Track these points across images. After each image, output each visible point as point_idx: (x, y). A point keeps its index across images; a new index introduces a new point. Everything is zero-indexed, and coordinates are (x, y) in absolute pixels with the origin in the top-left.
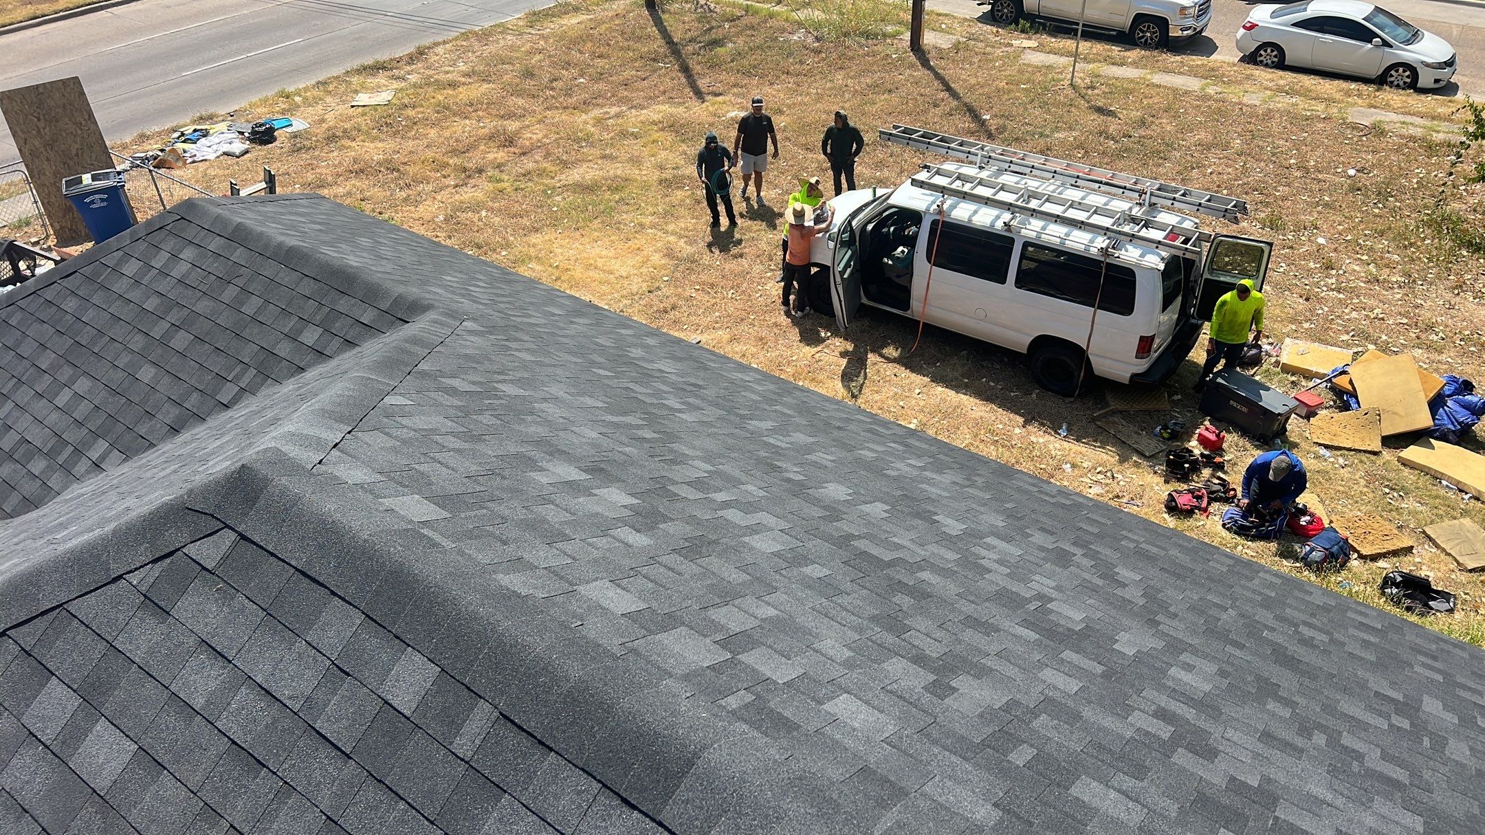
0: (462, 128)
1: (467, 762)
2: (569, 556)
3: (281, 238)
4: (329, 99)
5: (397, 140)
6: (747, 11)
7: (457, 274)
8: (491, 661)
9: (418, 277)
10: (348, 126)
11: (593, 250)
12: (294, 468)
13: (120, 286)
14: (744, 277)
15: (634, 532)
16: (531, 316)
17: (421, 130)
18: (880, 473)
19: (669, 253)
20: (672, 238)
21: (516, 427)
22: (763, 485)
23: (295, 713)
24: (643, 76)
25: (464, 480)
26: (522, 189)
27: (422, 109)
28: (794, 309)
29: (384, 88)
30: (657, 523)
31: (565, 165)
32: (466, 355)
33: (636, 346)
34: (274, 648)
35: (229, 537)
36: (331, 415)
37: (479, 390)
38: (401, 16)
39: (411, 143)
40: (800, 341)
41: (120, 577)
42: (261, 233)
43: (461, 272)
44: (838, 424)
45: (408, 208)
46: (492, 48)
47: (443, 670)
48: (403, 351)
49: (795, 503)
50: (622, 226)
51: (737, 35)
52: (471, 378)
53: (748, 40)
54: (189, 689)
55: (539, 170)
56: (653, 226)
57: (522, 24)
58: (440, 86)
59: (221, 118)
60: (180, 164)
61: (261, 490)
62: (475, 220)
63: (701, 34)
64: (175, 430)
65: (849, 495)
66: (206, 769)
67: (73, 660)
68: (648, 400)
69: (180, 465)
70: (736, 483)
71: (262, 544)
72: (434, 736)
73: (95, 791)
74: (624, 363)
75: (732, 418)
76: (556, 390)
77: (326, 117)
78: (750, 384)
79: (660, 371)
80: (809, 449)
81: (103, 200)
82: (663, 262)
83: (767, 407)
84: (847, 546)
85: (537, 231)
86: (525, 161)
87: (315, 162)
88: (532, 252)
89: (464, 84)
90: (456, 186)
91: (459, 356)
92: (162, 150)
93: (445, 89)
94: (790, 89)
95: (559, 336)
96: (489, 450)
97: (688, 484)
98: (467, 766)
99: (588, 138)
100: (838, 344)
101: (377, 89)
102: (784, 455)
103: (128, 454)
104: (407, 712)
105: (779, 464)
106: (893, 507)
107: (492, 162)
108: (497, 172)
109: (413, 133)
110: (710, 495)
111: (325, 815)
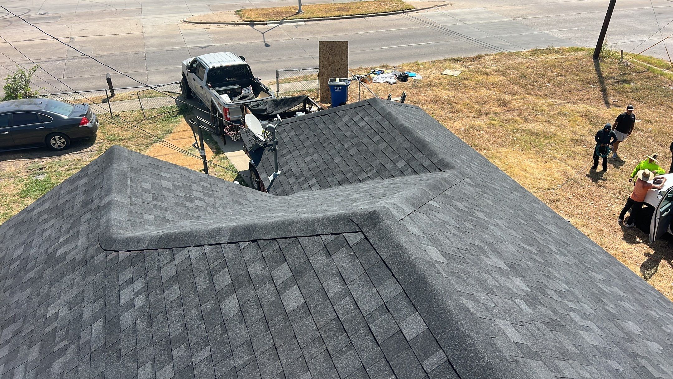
0: (485, 93)
1: (426, 373)
2: (494, 303)
3: (403, 122)
4: (434, 69)
5: (456, 92)
6: (648, 70)
7: (467, 156)
8: (451, 335)
9: (451, 153)
10: (437, 81)
11: (527, 162)
12: (393, 218)
13: (340, 124)
14: (601, 197)
15: (525, 304)
16: (494, 184)
17: (467, 90)
18: (659, 327)
19: (565, 174)
20: (568, 168)
21: (480, 233)
22: (593, 307)
23: (364, 317)
24: (580, 89)
25: (455, 249)
26: (503, 126)
27: (470, 82)
28: (625, 222)
29: (458, 69)
30: (536, 305)
31: (527, 120)
32: (464, 193)
33: (540, 214)
34: (364, 287)
35: (360, 236)
36: (410, 201)
37: (467, 211)
38: (475, 40)
39: (461, 95)
40: (623, 239)
41: (319, 235)
42: (397, 118)
43: (469, 156)
44: (640, 291)
45: (450, 122)
46: (511, 62)
47: (428, 328)
48: (440, 183)
49: (610, 325)
50: (545, 155)
51: (638, 80)
52: (465, 204)
53: (644, 84)
54: (329, 288)
55: (514, 120)
56: (561, 159)
57: (528, 54)
58: (482, 73)
59: (390, 68)
60: (370, 82)
61: (379, 222)
62: (477, 134)
63: (618, 76)
64: (340, 184)
65: (640, 332)
66: (325, 322)
67: (294, 259)
68: (541, 242)
69: (344, 199)
70: (579, 301)
71: (372, 244)
72: (416, 355)
73: (286, 311)
74: (533, 220)
75: (582, 266)
76: (500, 222)
77: (430, 76)
78: (594, 253)
79: (549, 230)
80: (621, 299)
81: (340, 89)
82: (560, 177)
83: (601, 267)
84: (634, 359)
85: (503, 146)
86: (509, 114)
87: (419, 93)
88: (498, 155)
89: (493, 75)
90: (474, 118)
91: (461, 192)
92: (365, 75)
93: (483, 75)
94: (660, 113)
95: (505, 197)
96: (468, 239)
97: (555, 291)
98: (426, 375)
99: (542, 112)
100: (645, 248)
101: (455, 69)
102: (607, 297)
103: (322, 187)
104: (408, 339)
105: (603, 300)
106: (664, 349)
107: (493, 111)
108: (494, 116)
109: (463, 91)
110: (565, 302)
111: (362, 364)
